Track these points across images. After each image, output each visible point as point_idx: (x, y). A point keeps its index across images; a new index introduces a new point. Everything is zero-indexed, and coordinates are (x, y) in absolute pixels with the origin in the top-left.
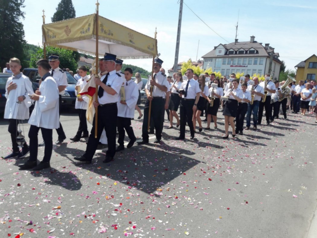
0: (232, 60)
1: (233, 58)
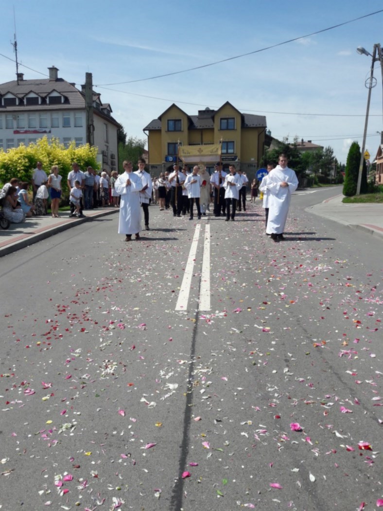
0: (15, 118)
1: (15, 113)
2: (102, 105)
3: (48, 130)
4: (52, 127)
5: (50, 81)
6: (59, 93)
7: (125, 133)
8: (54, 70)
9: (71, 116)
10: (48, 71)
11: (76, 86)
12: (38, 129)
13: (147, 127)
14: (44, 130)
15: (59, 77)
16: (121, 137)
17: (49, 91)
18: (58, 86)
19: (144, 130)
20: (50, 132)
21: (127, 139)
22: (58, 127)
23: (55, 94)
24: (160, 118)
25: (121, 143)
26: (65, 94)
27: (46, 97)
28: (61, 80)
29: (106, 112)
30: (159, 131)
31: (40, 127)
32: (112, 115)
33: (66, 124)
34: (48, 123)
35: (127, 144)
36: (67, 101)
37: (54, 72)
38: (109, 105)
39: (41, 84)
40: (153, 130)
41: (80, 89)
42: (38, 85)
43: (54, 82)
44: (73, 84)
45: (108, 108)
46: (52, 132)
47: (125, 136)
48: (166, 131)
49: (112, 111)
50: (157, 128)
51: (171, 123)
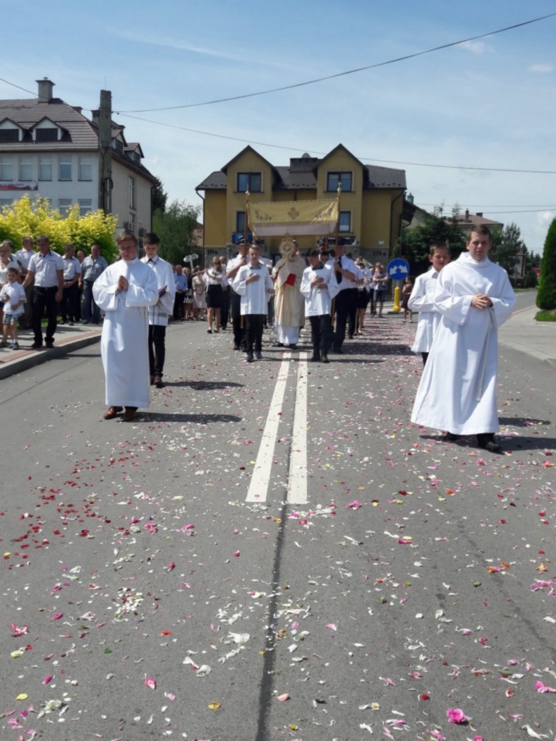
2: (126, 145)
3: (32, 185)
4: (40, 180)
5: (39, 102)
6: (55, 123)
7: (164, 193)
8: (46, 85)
9: (73, 163)
10: (36, 86)
11: (83, 112)
12: (16, 182)
13: (202, 184)
14: (26, 184)
15: (55, 96)
16: (158, 200)
17: (38, 120)
18: (53, 111)
19: (197, 189)
20: (36, 188)
21: (168, 204)
22: (51, 181)
23: (47, 125)
24: (225, 170)
25: (158, 211)
26: (64, 125)
27: (31, 129)
28: (58, 101)
29: (132, 157)
30: (223, 191)
31: (20, 180)
32: (143, 162)
33: (65, 176)
34: (34, 174)
35: (167, 211)
36: (67, 136)
37: (46, 87)
38: (139, 146)
39: (23, 107)
40: (212, 189)
41: (90, 117)
42: (18, 108)
43: (47, 104)
44: (79, 109)
45: (137, 151)
46: (39, 188)
47: (164, 199)
48: (234, 192)
49: (143, 156)
50: (219, 187)
51: (243, 178)
